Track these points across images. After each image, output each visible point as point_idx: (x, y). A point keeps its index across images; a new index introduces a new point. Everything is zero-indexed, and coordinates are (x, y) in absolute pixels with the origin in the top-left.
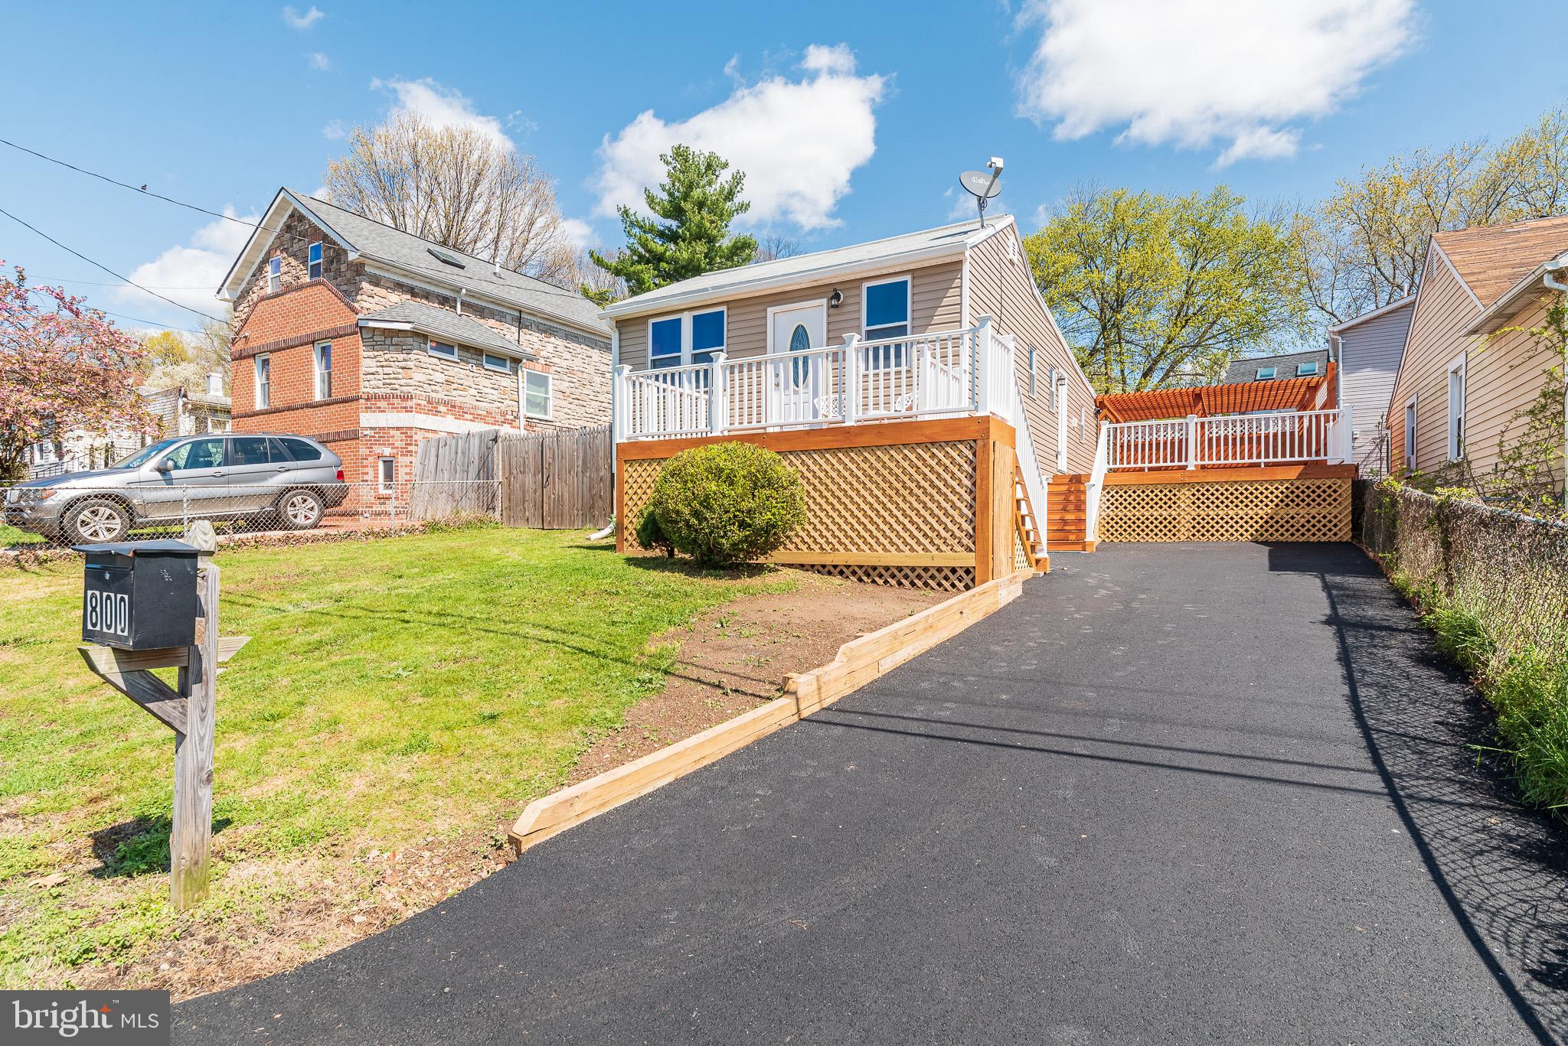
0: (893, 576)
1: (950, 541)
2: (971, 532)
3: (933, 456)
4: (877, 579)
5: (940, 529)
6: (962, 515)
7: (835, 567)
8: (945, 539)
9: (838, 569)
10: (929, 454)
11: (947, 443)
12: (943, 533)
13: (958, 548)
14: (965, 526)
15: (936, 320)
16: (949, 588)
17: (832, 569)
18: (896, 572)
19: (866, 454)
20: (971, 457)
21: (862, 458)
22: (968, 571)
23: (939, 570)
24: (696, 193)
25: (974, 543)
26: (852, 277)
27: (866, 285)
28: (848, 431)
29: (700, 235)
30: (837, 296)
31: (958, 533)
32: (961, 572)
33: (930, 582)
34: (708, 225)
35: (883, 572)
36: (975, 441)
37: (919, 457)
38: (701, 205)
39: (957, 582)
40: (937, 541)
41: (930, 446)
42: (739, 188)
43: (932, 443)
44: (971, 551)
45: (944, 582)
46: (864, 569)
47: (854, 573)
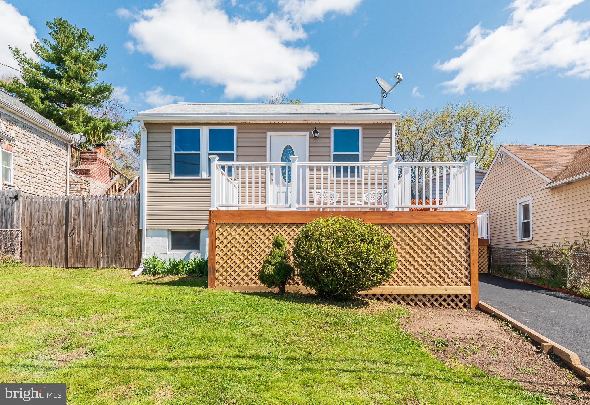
0: (420, 300)
1: (455, 279)
2: (468, 275)
3: (444, 231)
4: (410, 302)
5: (449, 273)
6: (462, 265)
7: (382, 295)
8: (452, 278)
9: (384, 297)
10: (442, 230)
11: (453, 224)
12: (451, 275)
13: (459, 283)
14: (464, 271)
15: (376, 153)
16: (455, 306)
17: (380, 297)
18: (422, 298)
19: (403, 228)
20: (467, 233)
21: (400, 230)
22: (465, 296)
23: (449, 296)
24: (73, 51)
25: (470, 281)
26: (326, 122)
27: (333, 128)
28: (391, 214)
29: (76, 77)
30: (316, 132)
31: (459, 275)
32: (461, 297)
33: (443, 303)
34: (82, 72)
35: (414, 298)
36: (469, 224)
37: (436, 232)
38: (76, 59)
39: (459, 303)
40: (447, 280)
41: (442, 226)
42: (103, 55)
43: (444, 224)
44: (467, 285)
45: (451, 303)
46: (401, 297)
47: (395, 299)
